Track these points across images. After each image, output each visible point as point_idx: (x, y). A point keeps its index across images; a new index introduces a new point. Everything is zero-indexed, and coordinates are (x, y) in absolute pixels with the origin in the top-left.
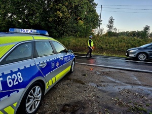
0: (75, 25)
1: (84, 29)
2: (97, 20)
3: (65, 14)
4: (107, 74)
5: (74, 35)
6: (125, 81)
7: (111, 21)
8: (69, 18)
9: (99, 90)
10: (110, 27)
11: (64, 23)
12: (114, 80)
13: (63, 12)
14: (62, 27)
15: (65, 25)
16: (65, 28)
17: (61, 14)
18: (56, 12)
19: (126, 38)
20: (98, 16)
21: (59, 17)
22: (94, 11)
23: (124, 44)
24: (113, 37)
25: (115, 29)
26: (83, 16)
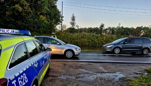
0: (36, 20)
1: (47, 25)
2: (59, 16)
3: (25, 8)
4: (81, 67)
5: (37, 31)
6: (96, 71)
7: (73, 19)
8: (30, 13)
9: (79, 81)
10: (73, 24)
11: (25, 18)
12: (87, 71)
13: (22, 6)
14: (23, 22)
15: (26, 20)
16: (26, 23)
17: (20, 8)
18: (14, 5)
19: (86, 34)
20: (59, 12)
21: (18, 11)
22: (55, 7)
23: (86, 39)
24: (76, 34)
25: (77, 26)
26: (44, 11)
